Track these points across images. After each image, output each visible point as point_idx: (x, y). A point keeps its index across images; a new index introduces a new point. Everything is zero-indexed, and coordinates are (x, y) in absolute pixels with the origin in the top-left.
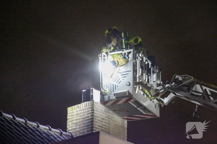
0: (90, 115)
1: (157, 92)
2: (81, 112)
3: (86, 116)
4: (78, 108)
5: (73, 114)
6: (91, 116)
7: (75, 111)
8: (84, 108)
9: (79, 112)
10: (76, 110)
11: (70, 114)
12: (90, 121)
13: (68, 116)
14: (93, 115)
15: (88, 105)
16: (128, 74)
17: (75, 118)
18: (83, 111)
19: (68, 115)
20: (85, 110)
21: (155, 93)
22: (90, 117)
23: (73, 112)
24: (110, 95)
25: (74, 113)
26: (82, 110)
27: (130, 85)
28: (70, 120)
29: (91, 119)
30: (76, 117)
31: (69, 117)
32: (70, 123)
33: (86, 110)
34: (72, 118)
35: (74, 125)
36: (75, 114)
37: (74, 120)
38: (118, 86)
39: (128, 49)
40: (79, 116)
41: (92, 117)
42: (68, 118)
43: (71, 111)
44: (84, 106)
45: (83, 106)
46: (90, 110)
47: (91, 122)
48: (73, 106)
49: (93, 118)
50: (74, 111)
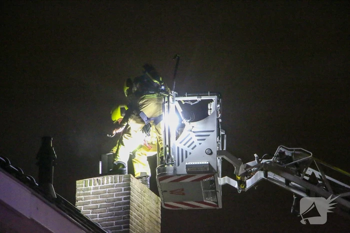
0: (123, 197)
1: (247, 170)
2: (105, 189)
3: (115, 197)
4: (97, 184)
5: (89, 192)
6: (125, 199)
7: (92, 188)
8: (110, 184)
9: (99, 190)
10: (93, 186)
11: (82, 192)
12: (123, 206)
13: (76, 195)
14: (129, 197)
15: (118, 181)
16: (209, 135)
17: (93, 200)
18: (108, 189)
19: (78, 192)
20: (112, 188)
21: (245, 171)
22: (123, 201)
23: (88, 189)
24: (177, 167)
25: (91, 190)
26: (107, 187)
27: (211, 153)
28: (81, 201)
29: (125, 204)
30: (94, 198)
31: (79, 196)
32: (82, 206)
33: (115, 188)
34: (85, 199)
35: (91, 211)
36: (91, 192)
37: (89, 202)
38: (190, 153)
39: (208, 95)
40: (100, 198)
41: (128, 200)
42: (77, 197)
43: (84, 187)
44: (110, 181)
45: (107, 181)
46: (123, 188)
47: (124, 209)
48: (88, 180)
49: (129, 203)
50: (89, 186)
